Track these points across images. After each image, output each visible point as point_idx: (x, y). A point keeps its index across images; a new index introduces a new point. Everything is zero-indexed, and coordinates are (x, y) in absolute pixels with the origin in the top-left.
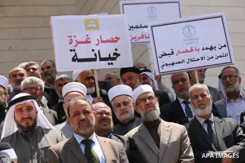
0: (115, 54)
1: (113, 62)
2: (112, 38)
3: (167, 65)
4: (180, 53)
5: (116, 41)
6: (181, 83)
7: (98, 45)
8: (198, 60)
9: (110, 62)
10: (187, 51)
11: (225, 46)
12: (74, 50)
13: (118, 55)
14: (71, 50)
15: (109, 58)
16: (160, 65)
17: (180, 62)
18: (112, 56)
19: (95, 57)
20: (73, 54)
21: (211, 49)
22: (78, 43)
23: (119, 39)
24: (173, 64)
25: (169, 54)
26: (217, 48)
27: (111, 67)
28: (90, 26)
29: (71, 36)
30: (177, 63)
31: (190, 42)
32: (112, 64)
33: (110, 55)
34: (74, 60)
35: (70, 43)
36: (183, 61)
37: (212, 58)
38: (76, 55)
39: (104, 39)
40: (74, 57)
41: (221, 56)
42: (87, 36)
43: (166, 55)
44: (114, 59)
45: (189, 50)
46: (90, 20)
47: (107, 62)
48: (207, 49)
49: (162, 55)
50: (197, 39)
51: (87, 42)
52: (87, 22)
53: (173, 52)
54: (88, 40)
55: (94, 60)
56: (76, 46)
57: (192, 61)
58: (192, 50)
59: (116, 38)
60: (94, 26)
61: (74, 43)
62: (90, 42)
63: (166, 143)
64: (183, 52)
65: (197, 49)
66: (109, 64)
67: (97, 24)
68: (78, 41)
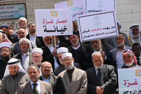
0: (64, 28)
1: (63, 32)
2: (64, 21)
3: (86, 37)
4: (92, 31)
5: (65, 22)
6: (95, 44)
7: (56, 24)
8: (101, 34)
9: (62, 32)
10: (96, 30)
11: (114, 27)
12: (45, 26)
13: (66, 29)
14: (44, 26)
15: (62, 31)
16: (83, 37)
17: (92, 36)
18: (63, 29)
19: (55, 30)
20: (45, 28)
21: (107, 28)
22: (48, 23)
23: (66, 21)
24: (89, 36)
25: (87, 32)
26: (110, 28)
27: (62, 35)
28: (53, 14)
29: (44, 20)
30: (91, 36)
31: (97, 25)
32: (63, 33)
33: (62, 29)
34: (45, 31)
35: (44, 23)
36: (94, 35)
37: (108, 33)
38: (46, 29)
39: (60, 21)
40: (45, 29)
41: (112, 32)
42: (52, 19)
43: (85, 32)
44: (64, 31)
45: (97, 29)
46: (53, 11)
47: (61, 32)
48: (105, 29)
49: (84, 32)
50: (101, 24)
51: (52, 22)
52: (52, 12)
53: (89, 30)
54: (52, 21)
55: (54, 31)
56: (46, 24)
57: (98, 35)
58: (98, 29)
59: (66, 20)
60: (55, 14)
61: (46, 23)
62: (53, 22)
63: (74, 80)
64: (94, 30)
65: (101, 29)
66: (61, 33)
67: (57, 13)
68: (48, 22)
